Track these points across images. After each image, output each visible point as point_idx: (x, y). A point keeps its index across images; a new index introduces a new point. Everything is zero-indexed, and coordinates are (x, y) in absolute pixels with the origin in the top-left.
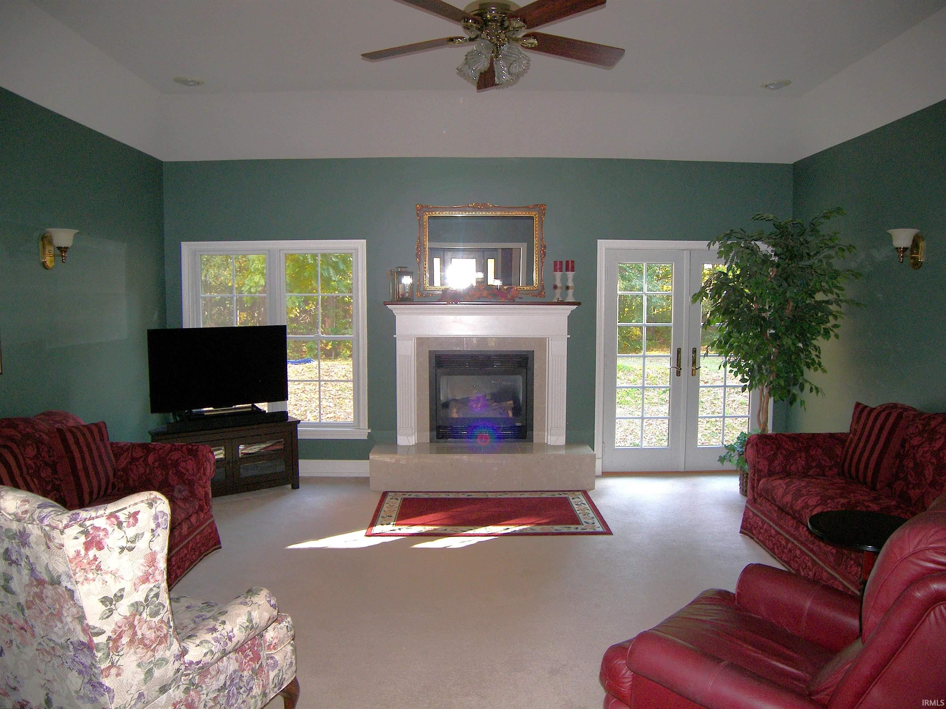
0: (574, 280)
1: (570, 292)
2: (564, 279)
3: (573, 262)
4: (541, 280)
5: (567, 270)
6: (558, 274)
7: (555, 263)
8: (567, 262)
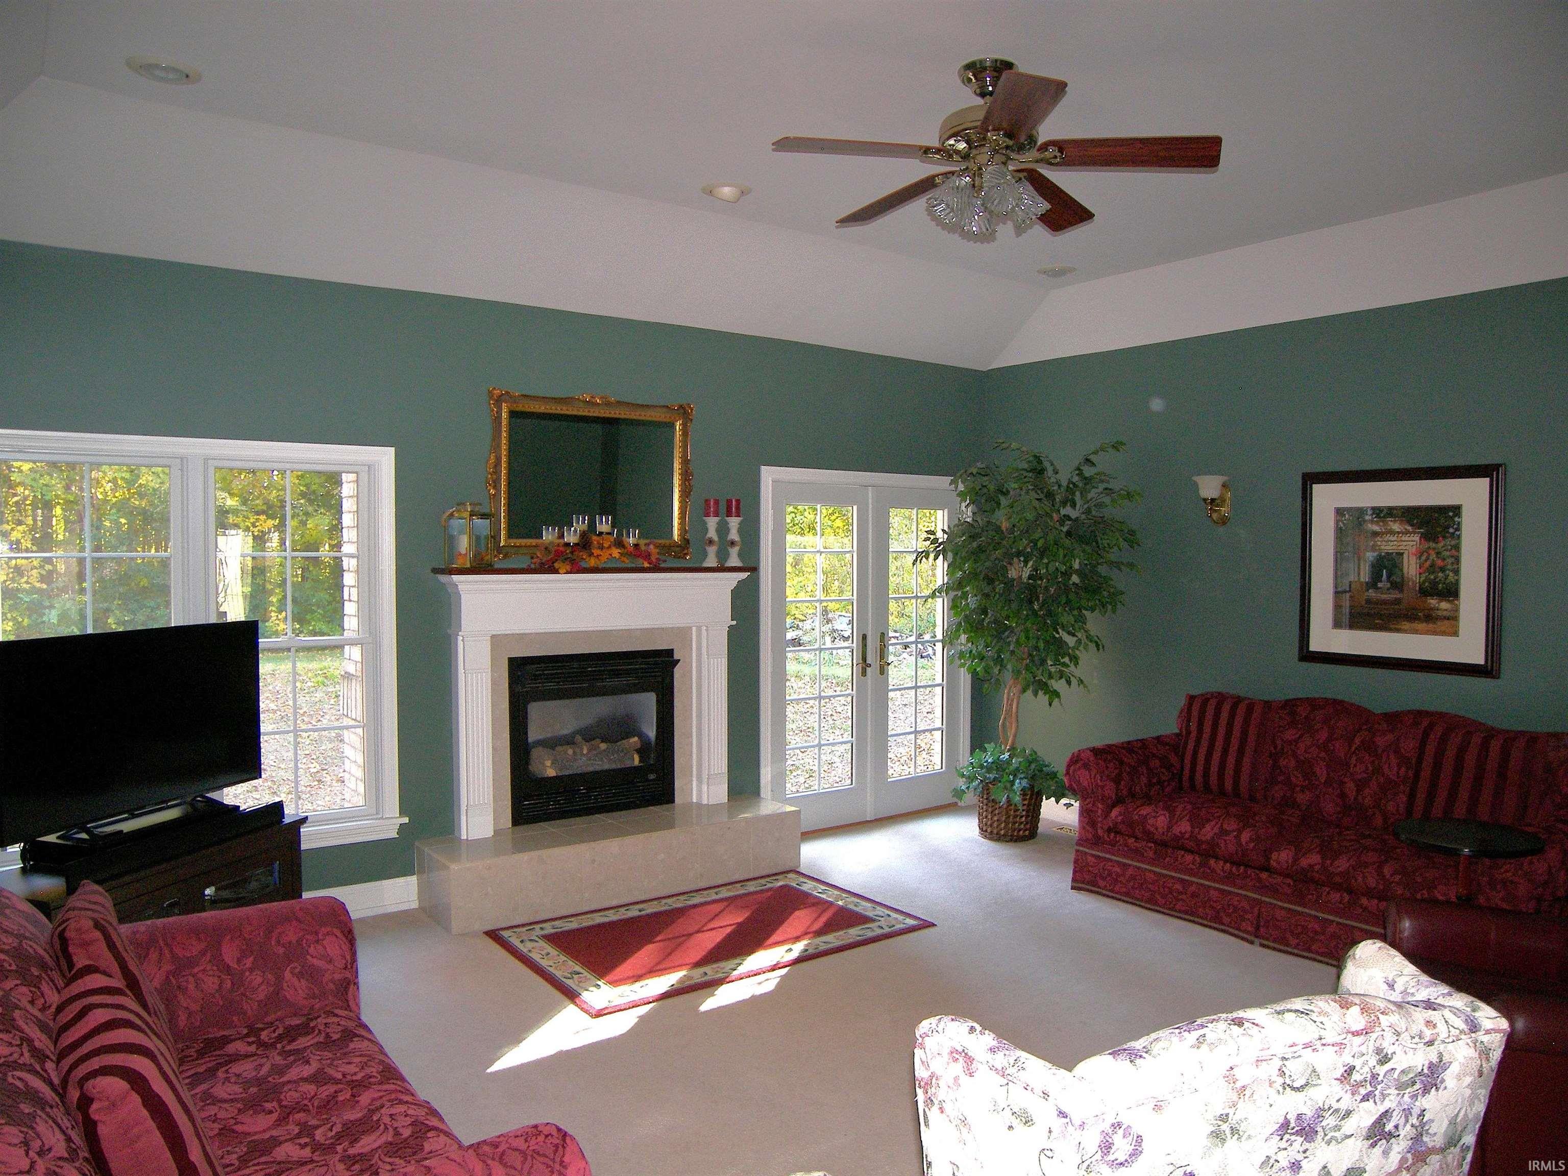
0: (740, 531)
1: (734, 551)
2: (723, 529)
3: (738, 501)
4: (683, 531)
5: (729, 514)
6: (712, 523)
7: (707, 501)
8: (729, 502)
